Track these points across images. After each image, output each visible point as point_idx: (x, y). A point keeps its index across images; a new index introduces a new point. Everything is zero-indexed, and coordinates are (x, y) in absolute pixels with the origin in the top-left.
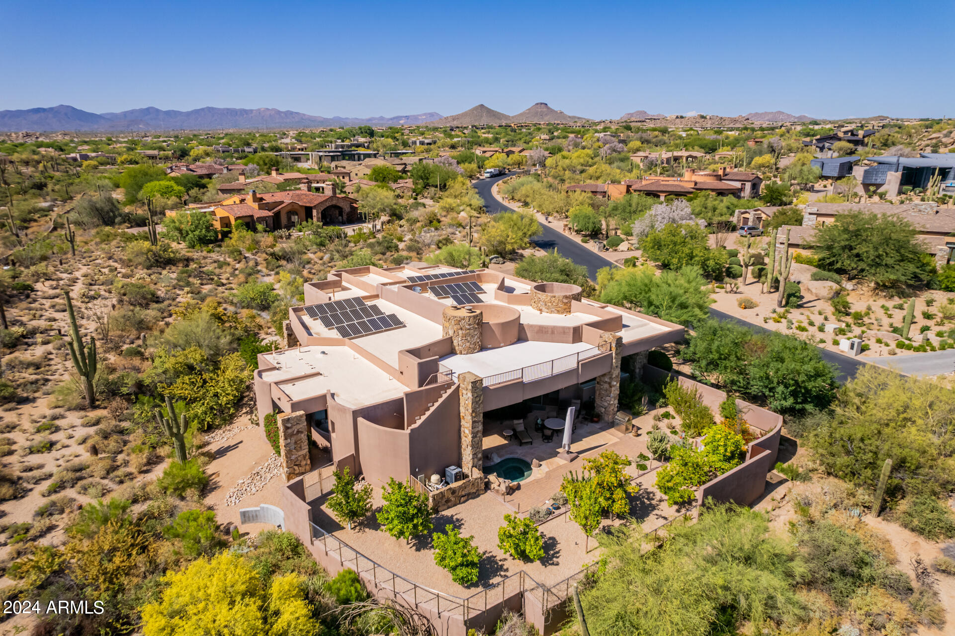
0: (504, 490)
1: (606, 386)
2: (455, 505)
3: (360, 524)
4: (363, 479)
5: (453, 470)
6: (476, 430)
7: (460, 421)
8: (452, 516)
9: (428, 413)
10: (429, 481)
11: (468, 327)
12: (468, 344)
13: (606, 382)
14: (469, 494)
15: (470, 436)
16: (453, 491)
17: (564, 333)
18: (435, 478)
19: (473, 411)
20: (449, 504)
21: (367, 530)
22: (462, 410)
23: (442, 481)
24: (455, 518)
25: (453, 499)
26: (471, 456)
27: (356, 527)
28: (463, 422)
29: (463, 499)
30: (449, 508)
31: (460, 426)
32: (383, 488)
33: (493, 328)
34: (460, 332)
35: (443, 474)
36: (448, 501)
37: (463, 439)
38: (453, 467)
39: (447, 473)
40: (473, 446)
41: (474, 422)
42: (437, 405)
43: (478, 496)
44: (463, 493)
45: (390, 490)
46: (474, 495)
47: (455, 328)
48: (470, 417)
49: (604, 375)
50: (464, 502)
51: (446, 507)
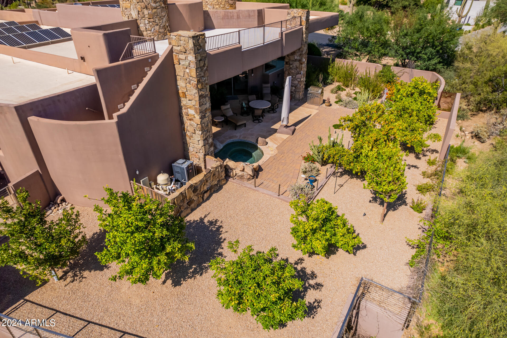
0: (251, 173)
1: (297, 64)
2: (199, 205)
3: (72, 268)
4: (63, 200)
5: (182, 164)
6: (204, 107)
7: (179, 101)
8: (202, 220)
9: (133, 98)
10: (156, 183)
11: (154, 5)
12: (157, 28)
13: (296, 60)
14: (210, 189)
15: (197, 117)
16: (194, 188)
17: (249, 16)
18: (162, 178)
19: (199, 81)
20: (193, 205)
21: (86, 273)
22: (181, 84)
23: (171, 180)
24: (206, 221)
25: (195, 198)
26: (201, 143)
27: (66, 273)
28: (184, 102)
29: (206, 195)
30: (193, 210)
31: (180, 108)
32: (97, 209)
33: (181, 9)
34: (146, 12)
35: (170, 171)
36: (190, 202)
37: (187, 123)
38: (180, 161)
39: (175, 169)
40: (202, 130)
41: (201, 97)
42: (142, 86)
43: (221, 188)
44: (205, 188)
45: (110, 210)
46: (217, 188)
47: (139, 7)
48: (195, 91)
49: (293, 53)
50: (208, 198)
51: (189, 210)
